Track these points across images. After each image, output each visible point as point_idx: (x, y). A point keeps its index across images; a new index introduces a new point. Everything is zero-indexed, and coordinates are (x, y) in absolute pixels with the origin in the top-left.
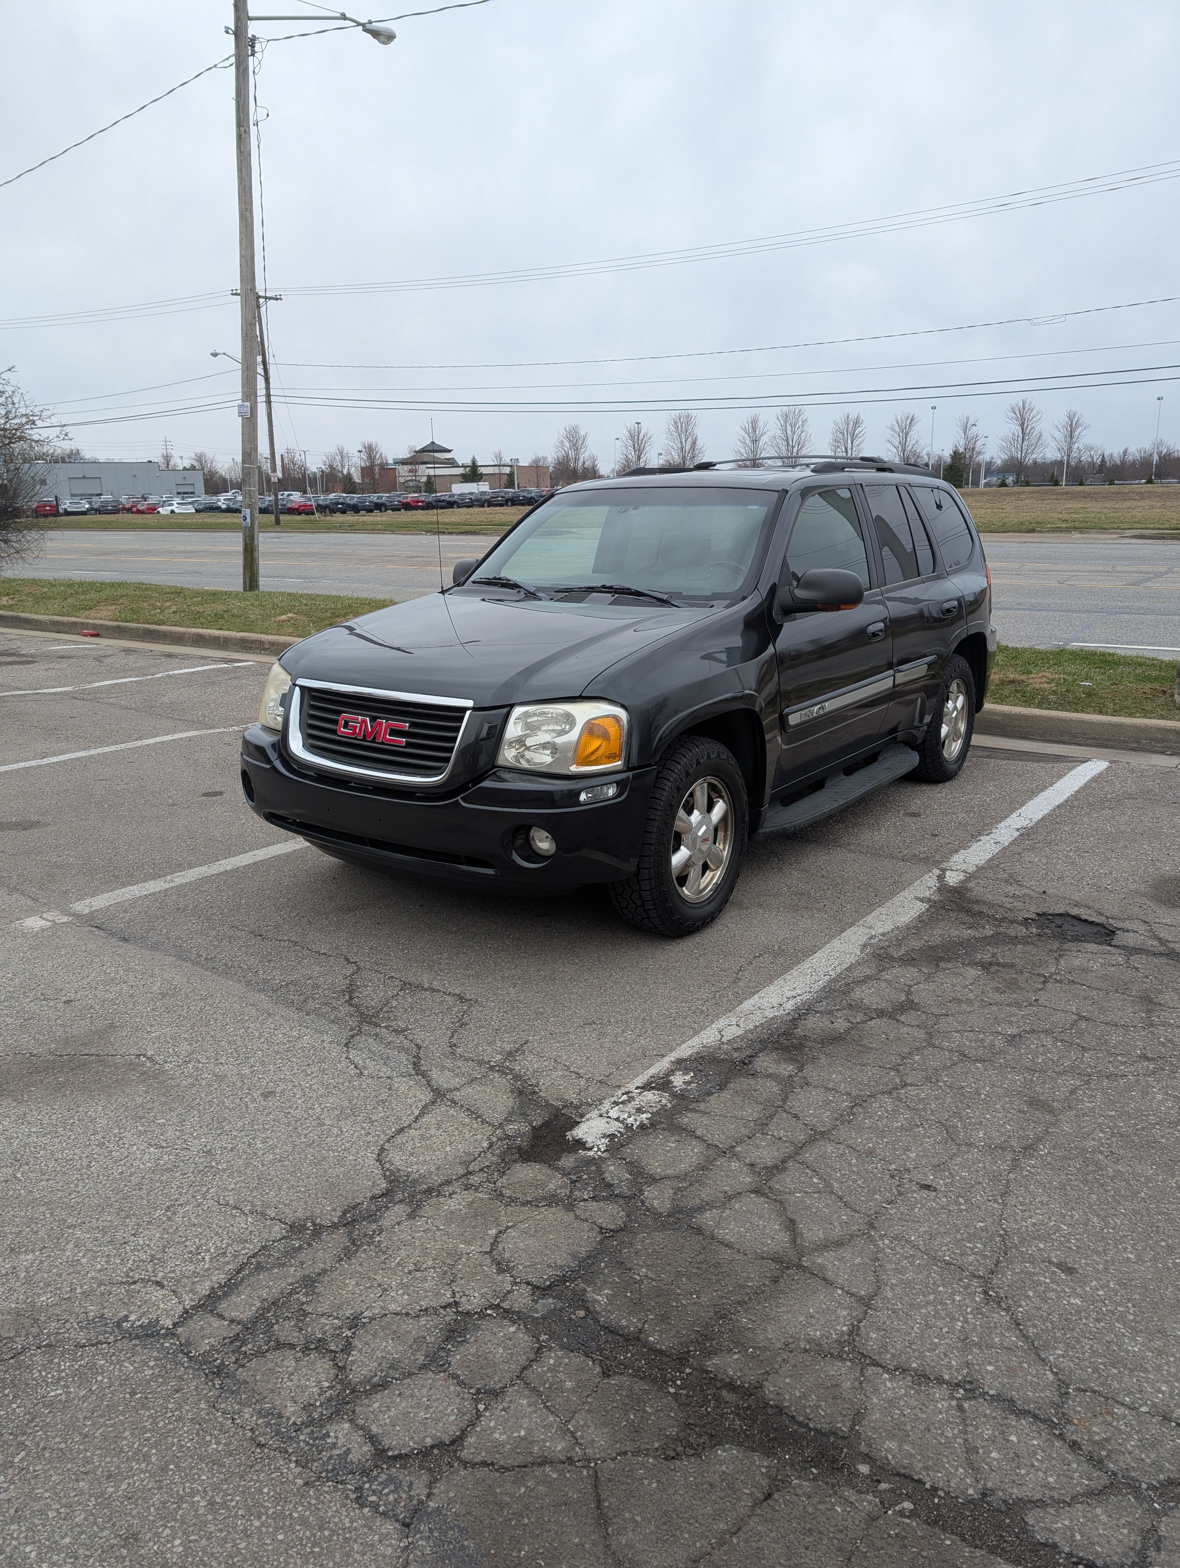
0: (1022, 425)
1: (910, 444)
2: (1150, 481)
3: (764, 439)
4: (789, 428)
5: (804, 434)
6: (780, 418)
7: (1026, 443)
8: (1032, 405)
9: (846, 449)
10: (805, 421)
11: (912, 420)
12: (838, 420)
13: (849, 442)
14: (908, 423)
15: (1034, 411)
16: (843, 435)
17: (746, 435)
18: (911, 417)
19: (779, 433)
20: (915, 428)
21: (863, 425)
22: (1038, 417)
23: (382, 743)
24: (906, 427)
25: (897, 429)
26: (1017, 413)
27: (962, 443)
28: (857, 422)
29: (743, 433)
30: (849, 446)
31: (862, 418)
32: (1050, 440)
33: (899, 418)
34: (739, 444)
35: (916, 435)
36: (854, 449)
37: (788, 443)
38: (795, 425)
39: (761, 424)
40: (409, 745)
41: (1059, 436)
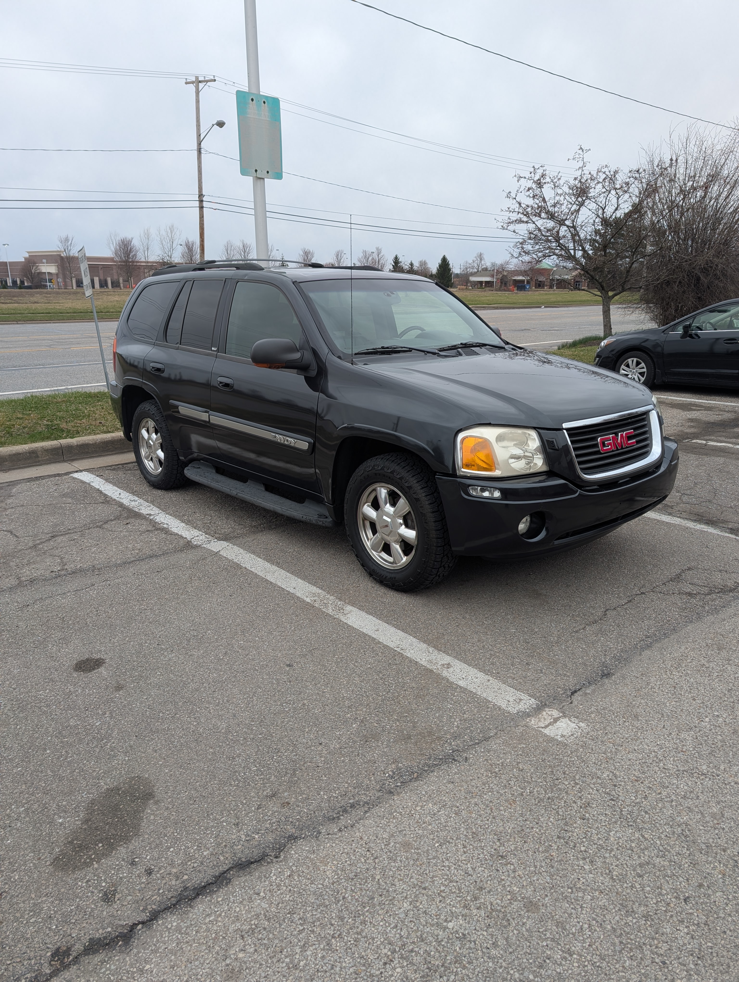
23: (625, 447)
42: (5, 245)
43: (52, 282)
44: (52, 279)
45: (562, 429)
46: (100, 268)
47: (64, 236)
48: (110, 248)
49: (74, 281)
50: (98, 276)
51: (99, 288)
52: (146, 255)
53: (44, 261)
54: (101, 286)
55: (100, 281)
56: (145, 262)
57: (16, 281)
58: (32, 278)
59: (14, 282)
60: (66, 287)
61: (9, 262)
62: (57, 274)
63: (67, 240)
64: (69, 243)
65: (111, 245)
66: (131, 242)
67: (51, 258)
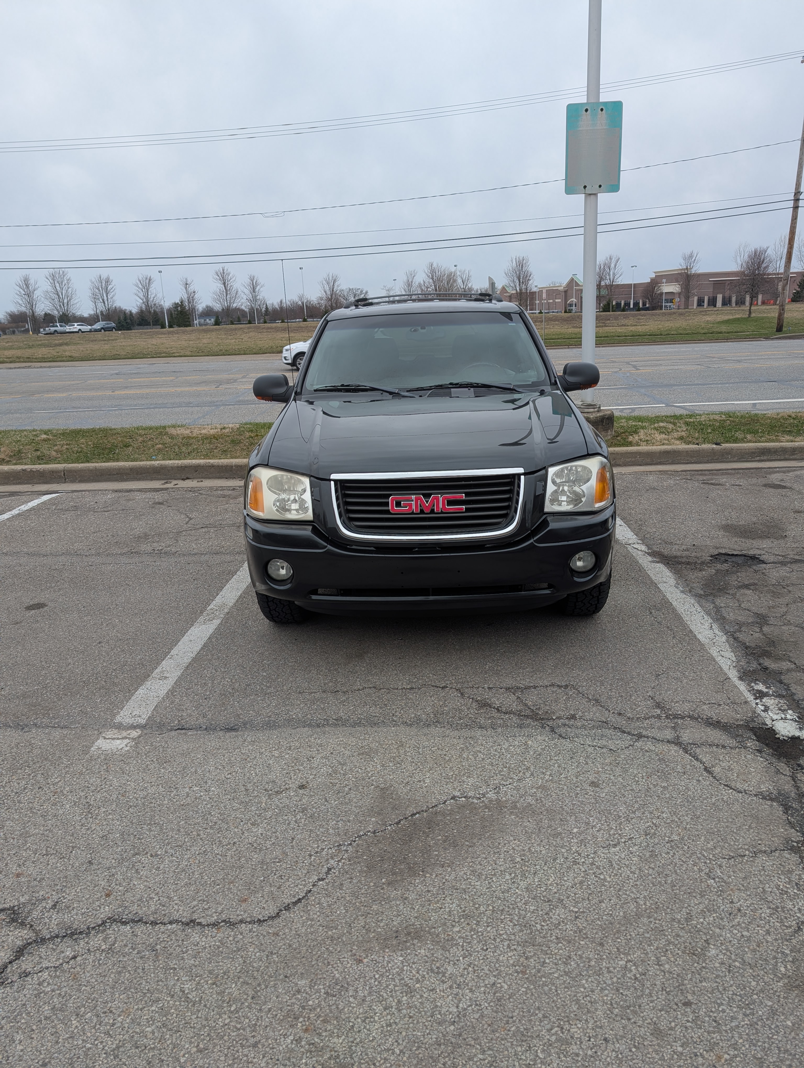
0: (224, 284)
1: (151, 296)
2: (305, 320)
3: (37, 294)
4: (57, 285)
5: (70, 289)
6: (48, 277)
7: (228, 296)
8: (229, 271)
9: (103, 300)
10: (69, 280)
11: (150, 280)
12: (93, 280)
13: (105, 295)
14: (147, 282)
15: (231, 275)
16: (99, 291)
17: (21, 291)
18: (148, 277)
19: (50, 289)
20: (153, 286)
21: (113, 284)
22: (234, 279)
23: (442, 513)
24: (146, 284)
25: (140, 286)
26: (220, 276)
27: (185, 297)
28: (108, 281)
29: (18, 288)
30: (105, 298)
31: (111, 278)
32: (242, 295)
33: (140, 278)
34: (17, 296)
35: (154, 290)
36: (109, 301)
37: (59, 296)
38: (62, 282)
39: (32, 282)
40: (468, 510)
41: (247, 292)
42: (632, 267)
43: (672, 302)
44: (673, 299)
45: (330, 480)
46: (727, 284)
47: (688, 253)
48: (736, 262)
49: (696, 299)
50: (723, 293)
51: (720, 306)
52: (778, 266)
53: (664, 280)
54: (724, 304)
55: (724, 298)
56: (775, 274)
57: (639, 303)
58: (652, 299)
59: (636, 304)
60: (687, 306)
61: (634, 284)
62: (679, 294)
63: (691, 256)
64: (693, 259)
65: (738, 258)
66: (766, 252)
67: (671, 277)
